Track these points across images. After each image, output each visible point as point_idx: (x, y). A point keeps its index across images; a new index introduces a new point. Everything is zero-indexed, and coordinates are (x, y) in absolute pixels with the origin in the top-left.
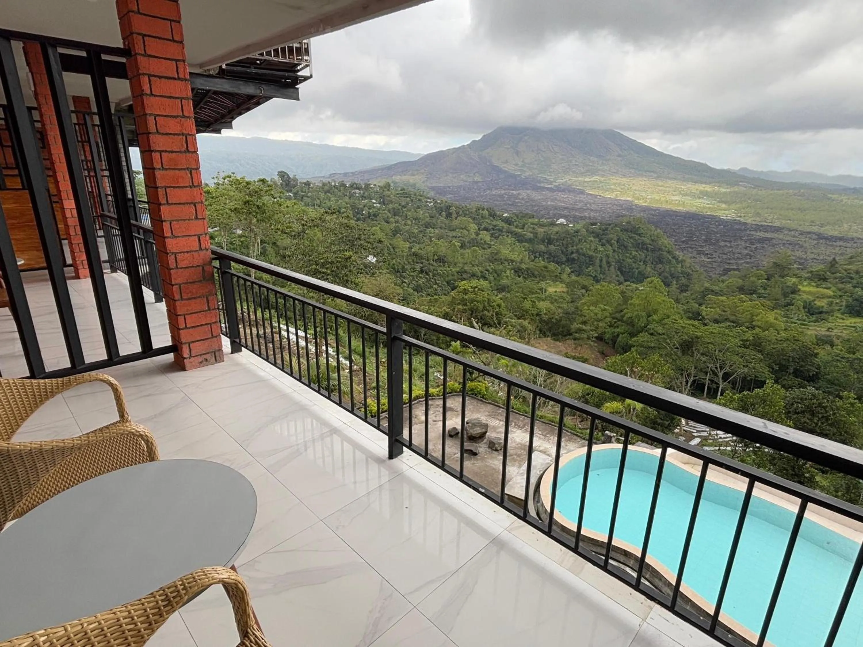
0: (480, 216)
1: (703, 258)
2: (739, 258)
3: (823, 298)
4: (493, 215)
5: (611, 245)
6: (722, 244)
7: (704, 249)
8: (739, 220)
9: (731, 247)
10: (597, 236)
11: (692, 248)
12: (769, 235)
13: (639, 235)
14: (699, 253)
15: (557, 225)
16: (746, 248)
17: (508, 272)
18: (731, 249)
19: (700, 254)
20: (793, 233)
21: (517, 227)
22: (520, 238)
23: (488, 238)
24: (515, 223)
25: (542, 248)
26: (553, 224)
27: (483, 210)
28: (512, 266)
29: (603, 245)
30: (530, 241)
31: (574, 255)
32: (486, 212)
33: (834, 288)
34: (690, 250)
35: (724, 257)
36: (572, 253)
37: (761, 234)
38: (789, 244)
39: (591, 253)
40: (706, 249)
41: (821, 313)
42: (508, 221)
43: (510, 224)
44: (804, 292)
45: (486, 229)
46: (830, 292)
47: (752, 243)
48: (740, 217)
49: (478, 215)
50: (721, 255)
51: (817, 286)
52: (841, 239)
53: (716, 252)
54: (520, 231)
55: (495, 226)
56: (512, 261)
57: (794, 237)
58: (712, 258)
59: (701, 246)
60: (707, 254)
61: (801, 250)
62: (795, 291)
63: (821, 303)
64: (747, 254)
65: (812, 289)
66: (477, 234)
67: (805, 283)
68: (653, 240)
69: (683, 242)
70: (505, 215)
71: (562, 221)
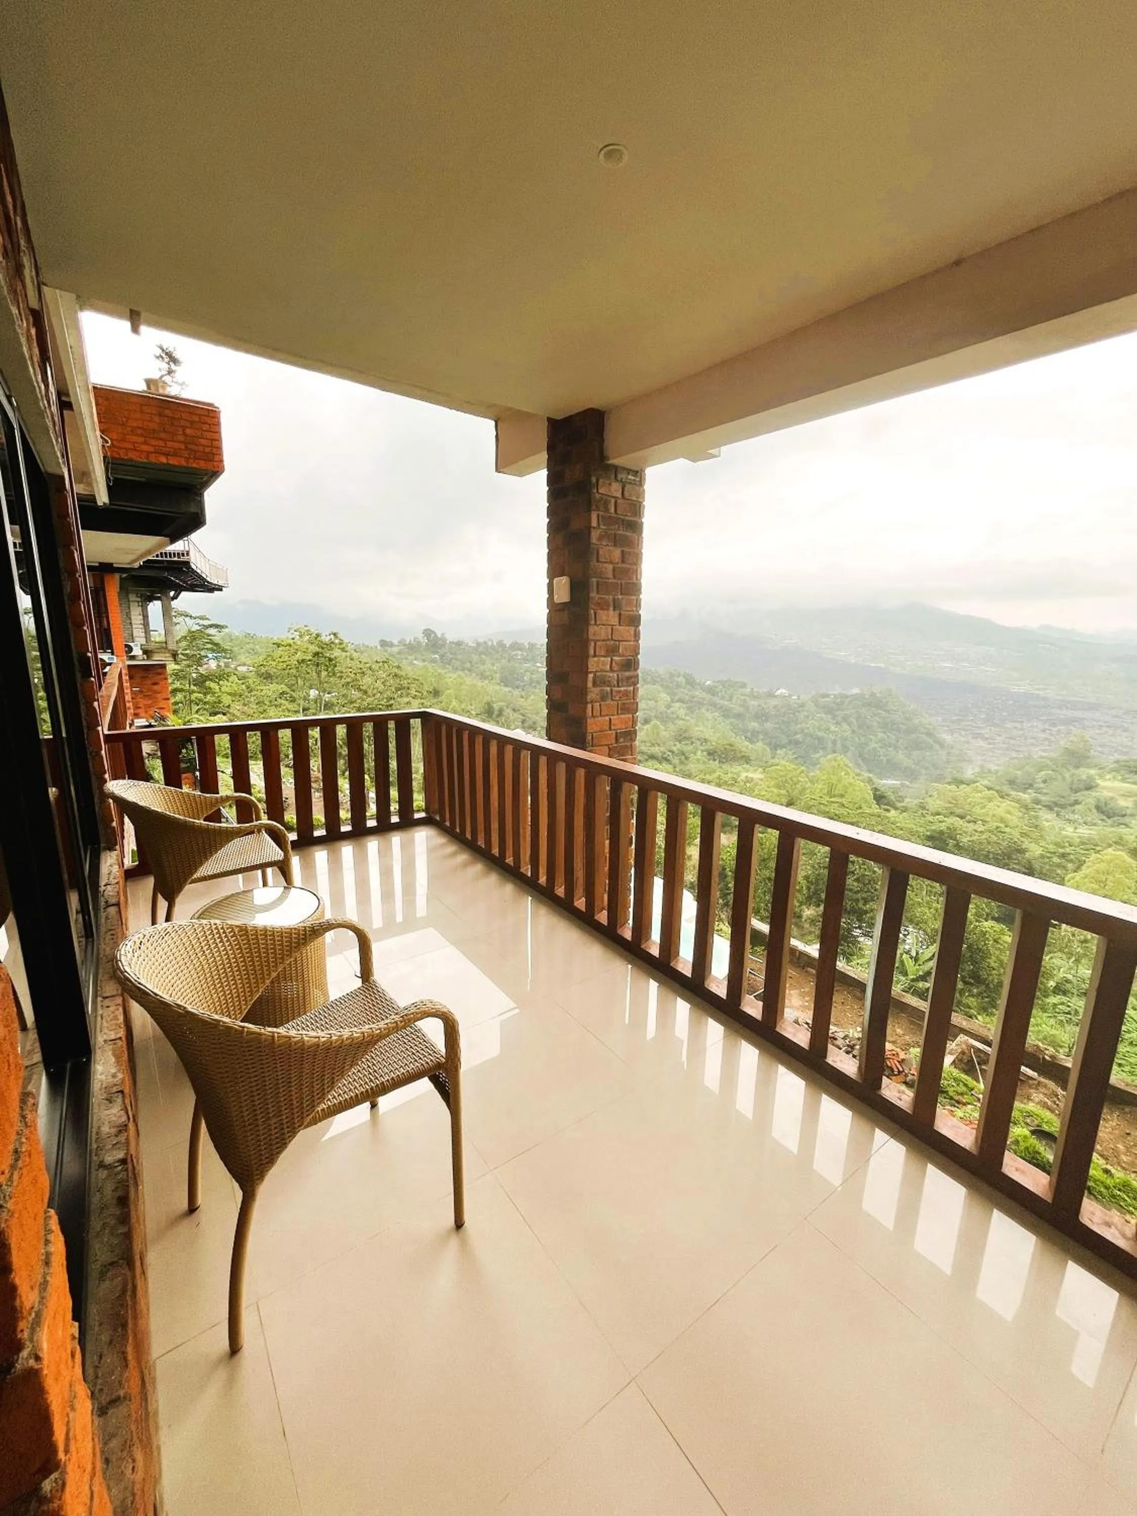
0: (675, 683)
1: (981, 743)
2: (1032, 744)
3: (1130, 796)
4: (691, 682)
5: (849, 724)
6: (1009, 725)
7: (983, 732)
8: (1038, 694)
9: (1022, 729)
10: (829, 711)
11: (966, 730)
12: (1078, 714)
13: (887, 711)
14: (976, 736)
15: (775, 697)
16: (1044, 731)
17: (699, 753)
18: (1021, 732)
19: (976, 738)
21: (723, 698)
22: (726, 713)
23: (682, 712)
24: (720, 694)
25: (754, 725)
26: (771, 695)
27: (679, 676)
28: (706, 747)
29: (838, 723)
30: (739, 716)
31: (798, 736)
32: (681, 680)
34: (962, 732)
35: (1012, 742)
36: (796, 733)
37: (1069, 713)
38: (1108, 726)
39: (820, 734)
40: (986, 732)
41: (1124, 816)
42: (711, 691)
43: (713, 695)
44: (1104, 788)
45: (680, 701)
47: (1054, 725)
48: (1038, 689)
49: (672, 683)
50: (1007, 741)
51: (1124, 780)
53: (1000, 735)
54: (726, 703)
55: (693, 697)
56: (706, 740)
57: (1116, 716)
58: (994, 744)
59: (979, 728)
60: (987, 739)
61: (1125, 734)
62: (1089, 787)
63: (1126, 803)
64: (1046, 739)
65: (1117, 784)
66: (668, 707)
67: (1108, 776)
68: (907, 719)
69: (953, 722)
70: (708, 683)
71: (782, 691)
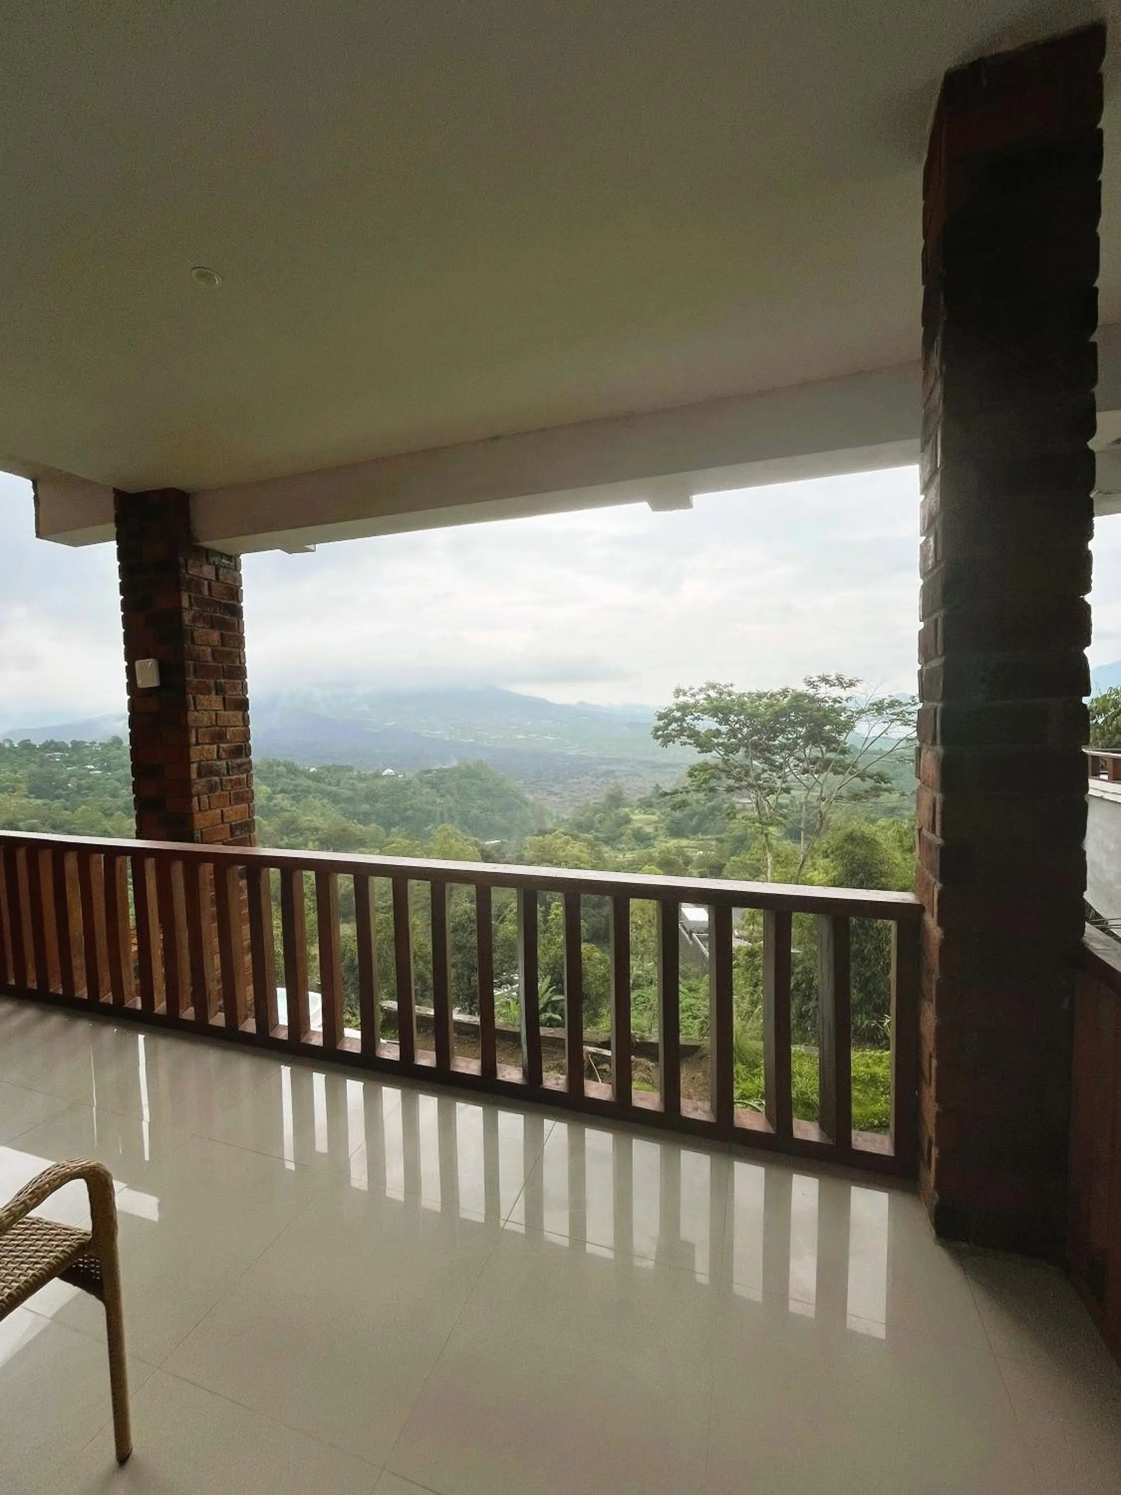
0: (274, 775)
1: (554, 798)
2: (587, 795)
3: (650, 824)
4: (292, 770)
5: (452, 795)
6: (571, 781)
7: (554, 789)
8: (584, 755)
9: (579, 783)
10: (433, 785)
11: (542, 789)
12: (611, 768)
13: (482, 780)
14: (551, 793)
15: (383, 777)
16: (593, 783)
17: (310, 843)
18: (579, 786)
19: (550, 795)
20: (631, 763)
21: (330, 784)
22: (335, 799)
23: (286, 803)
24: (326, 780)
25: (365, 807)
26: (377, 776)
27: (278, 766)
28: (317, 836)
29: (442, 796)
30: (349, 800)
31: (409, 812)
32: (281, 769)
33: (658, 813)
34: (540, 791)
35: (574, 794)
36: (406, 810)
37: (605, 767)
38: (630, 775)
39: (429, 807)
40: (557, 788)
41: (650, 839)
42: (315, 777)
43: (319, 781)
44: (635, 820)
45: (283, 791)
46: (654, 818)
47: (597, 778)
48: (584, 751)
49: (271, 773)
50: (570, 794)
51: (645, 813)
52: (670, 765)
53: (565, 790)
54: (334, 788)
55: (297, 786)
56: (317, 829)
57: (633, 767)
58: (562, 797)
59: (550, 786)
60: (557, 794)
62: (627, 821)
63: (649, 829)
64: (594, 789)
65: (642, 816)
66: (270, 799)
67: (636, 812)
68: (497, 785)
69: (532, 784)
70: (312, 770)
71: (389, 771)
